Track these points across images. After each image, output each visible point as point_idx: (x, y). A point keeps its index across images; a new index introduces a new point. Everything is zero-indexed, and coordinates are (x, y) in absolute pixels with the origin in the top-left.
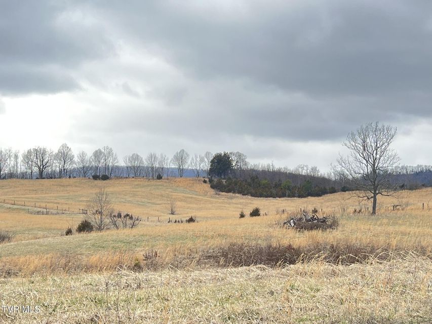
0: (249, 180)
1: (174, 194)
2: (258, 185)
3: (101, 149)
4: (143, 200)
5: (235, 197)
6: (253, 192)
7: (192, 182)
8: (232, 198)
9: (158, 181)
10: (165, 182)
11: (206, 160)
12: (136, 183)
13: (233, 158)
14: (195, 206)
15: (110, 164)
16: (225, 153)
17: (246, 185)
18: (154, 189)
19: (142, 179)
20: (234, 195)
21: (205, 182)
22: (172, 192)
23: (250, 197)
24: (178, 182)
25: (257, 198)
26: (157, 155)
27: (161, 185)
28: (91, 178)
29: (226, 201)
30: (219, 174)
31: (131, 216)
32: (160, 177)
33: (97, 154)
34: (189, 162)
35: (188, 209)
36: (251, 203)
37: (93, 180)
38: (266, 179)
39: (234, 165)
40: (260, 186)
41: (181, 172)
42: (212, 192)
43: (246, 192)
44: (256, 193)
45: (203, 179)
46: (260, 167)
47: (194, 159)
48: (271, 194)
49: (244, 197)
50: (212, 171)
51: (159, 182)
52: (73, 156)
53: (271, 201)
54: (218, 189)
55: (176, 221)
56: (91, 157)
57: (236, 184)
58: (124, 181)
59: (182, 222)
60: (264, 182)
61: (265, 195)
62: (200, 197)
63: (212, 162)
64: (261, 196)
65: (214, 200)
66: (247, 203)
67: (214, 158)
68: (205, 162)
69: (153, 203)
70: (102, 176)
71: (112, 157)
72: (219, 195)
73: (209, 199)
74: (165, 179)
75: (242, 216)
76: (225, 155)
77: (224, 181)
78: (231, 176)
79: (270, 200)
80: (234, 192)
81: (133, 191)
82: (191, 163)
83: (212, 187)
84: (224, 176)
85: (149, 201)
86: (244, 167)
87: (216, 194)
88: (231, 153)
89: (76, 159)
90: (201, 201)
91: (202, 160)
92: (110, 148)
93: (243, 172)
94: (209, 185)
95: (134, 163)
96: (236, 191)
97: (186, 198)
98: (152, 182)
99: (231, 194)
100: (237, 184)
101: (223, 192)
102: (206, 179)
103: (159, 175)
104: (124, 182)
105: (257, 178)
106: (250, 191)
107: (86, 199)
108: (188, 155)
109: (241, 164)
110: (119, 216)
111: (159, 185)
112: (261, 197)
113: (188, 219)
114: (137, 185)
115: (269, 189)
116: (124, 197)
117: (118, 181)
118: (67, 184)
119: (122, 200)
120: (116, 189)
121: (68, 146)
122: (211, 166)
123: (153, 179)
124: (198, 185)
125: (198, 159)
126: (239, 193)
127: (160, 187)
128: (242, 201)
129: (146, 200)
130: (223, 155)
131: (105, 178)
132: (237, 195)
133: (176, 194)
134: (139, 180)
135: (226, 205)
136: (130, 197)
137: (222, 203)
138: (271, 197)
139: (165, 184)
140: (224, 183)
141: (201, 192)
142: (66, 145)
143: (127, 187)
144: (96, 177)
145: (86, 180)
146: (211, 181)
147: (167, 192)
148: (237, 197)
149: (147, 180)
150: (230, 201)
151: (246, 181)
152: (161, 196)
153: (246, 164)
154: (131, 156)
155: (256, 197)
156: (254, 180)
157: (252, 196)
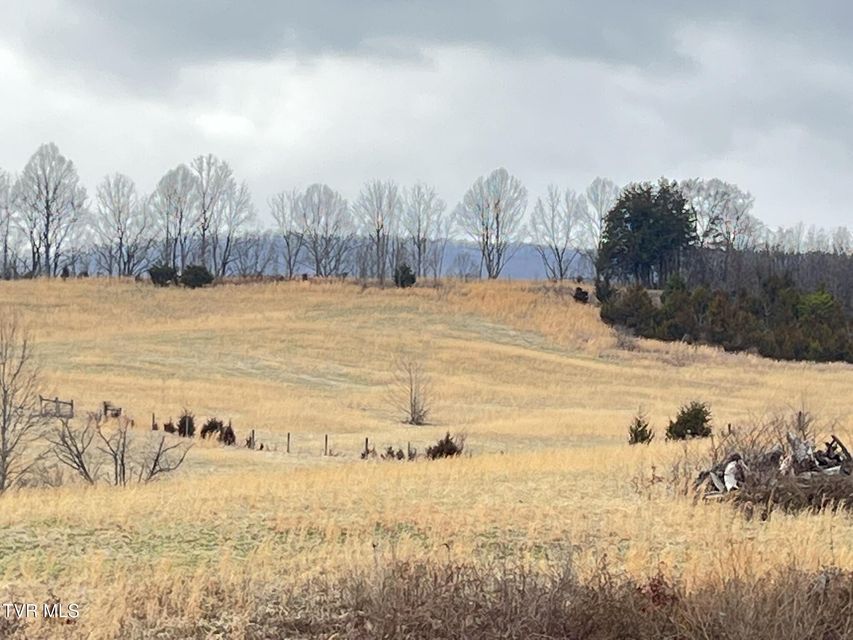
0: (756, 292)
1: (450, 342)
2: (790, 313)
3: (188, 165)
4: (322, 366)
5: (694, 359)
6: (770, 336)
7: (531, 297)
8: (680, 362)
9: (400, 290)
10: (428, 297)
11: (592, 210)
12: (313, 299)
13: (696, 202)
14: (521, 390)
15: (224, 229)
16: (663, 184)
17: (741, 314)
18: (378, 322)
19: (338, 286)
20: (691, 349)
21: (581, 297)
22: (445, 336)
23: (754, 359)
24: (477, 295)
25: (783, 363)
26: (400, 192)
27: (409, 310)
28: (145, 276)
29: (653, 373)
30: (640, 267)
31: (229, 429)
32: (405, 279)
33: (175, 186)
34: (525, 220)
35: (488, 401)
36: (754, 384)
37: (152, 287)
38: (822, 288)
39: (700, 231)
40: (797, 314)
41: (492, 258)
42: (605, 335)
43: (739, 341)
44: (780, 343)
45: (574, 287)
46: (804, 238)
47: (547, 210)
48: (842, 347)
49: (733, 357)
50: (608, 257)
51: (401, 296)
52: (83, 193)
53: (840, 375)
54: (630, 326)
55: (390, 453)
56: (153, 196)
57: (702, 307)
58: (269, 291)
59: (412, 456)
60: (815, 298)
61: (816, 351)
62: (553, 357)
63: (613, 218)
64: (798, 354)
65: (612, 368)
66: (741, 382)
67: (621, 204)
68: (590, 219)
69: (357, 380)
70: (185, 273)
71: (231, 197)
72: (632, 348)
73: (592, 365)
74: (425, 285)
75: (640, 435)
76: (664, 191)
77: (656, 296)
78: (684, 274)
79: (836, 370)
80: (694, 340)
81: (292, 331)
82: (534, 223)
83: (608, 318)
84: (661, 274)
85: (345, 370)
86: (739, 242)
87: (622, 345)
88: (688, 185)
89: (93, 204)
90: (554, 371)
91: (577, 212)
92: (220, 164)
93: (734, 257)
94: (597, 311)
95: (316, 220)
96: (703, 335)
97: (493, 359)
98: (377, 298)
99: (679, 347)
100: (705, 307)
101: (647, 337)
102: (584, 287)
103: (405, 270)
104: (268, 295)
105: (788, 282)
106: (757, 334)
107: (97, 360)
108: (522, 193)
109: (728, 227)
110: (186, 427)
111: (402, 309)
112: (799, 359)
113: (435, 444)
114: (317, 307)
115: (833, 328)
116: (251, 353)
117: (243, 292)
118: (52, 300)
119: (240, 365)
120: (232, 322)
121: (62, 152)
122: (609, 233)
123: (381, 284)
124: (553, 310)
125: (562, 208)
126: (714, 340)
127: (404, 315)
128: (718, 373)
129: (334, 366)
130: (655, 192)
131: (197, 278)
132: (706, 350)
133: (460, 343)
134: (328, 286)
135: (647, 391)
136: (274, 353)
137: (640, 380)
138: (840, 358)
139: (423, 305)
140: (657, 302)
141: (560, 337)
142: (55, 149)
143: (276, 314)
144: (162, 276)
145: (125, 287)
146: (604, 293)
147: (426, 337)
148: (705, 358)
149: (358, 288)
150: (672, 372)
151: (744, 295)
152: (397, 350)
153: (748, 229)
154: (304, 193)
155: (779, 359)
156: (774, 291)
157: (764, 354)
